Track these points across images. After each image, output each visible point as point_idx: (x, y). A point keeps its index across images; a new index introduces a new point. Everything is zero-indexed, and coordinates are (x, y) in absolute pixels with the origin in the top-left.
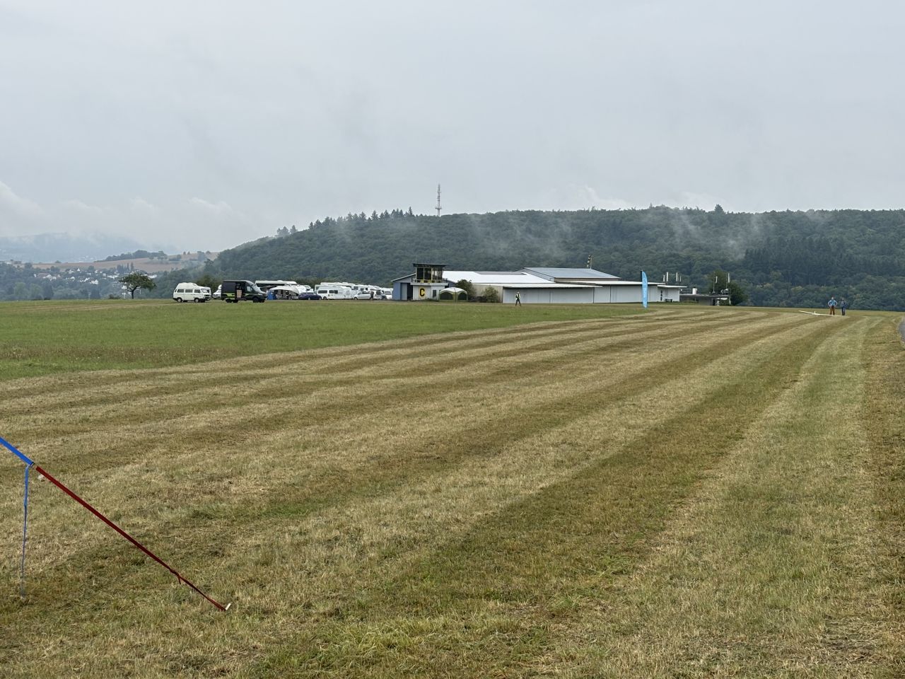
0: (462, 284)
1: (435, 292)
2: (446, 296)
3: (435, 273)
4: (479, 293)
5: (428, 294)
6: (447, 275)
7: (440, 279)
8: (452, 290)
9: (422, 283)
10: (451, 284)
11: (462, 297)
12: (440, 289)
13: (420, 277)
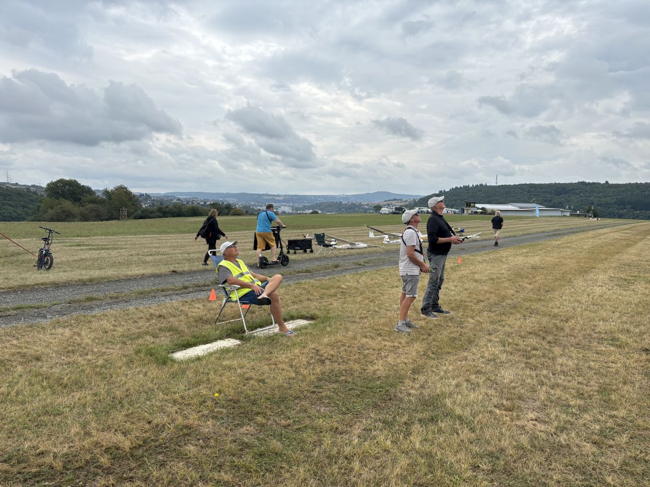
0: (483, 209)
1: (472, 211)
2: (476, 213)
3: (472, 205)
4: (489, 212)
5: (470, 212)
6: (477, 205)
7: (474, 207)
8: (478, 210)
9: (468, 208)
10: (478, 209)
11: (482, 213)
12: (474, 210)
13: (467, 206)
